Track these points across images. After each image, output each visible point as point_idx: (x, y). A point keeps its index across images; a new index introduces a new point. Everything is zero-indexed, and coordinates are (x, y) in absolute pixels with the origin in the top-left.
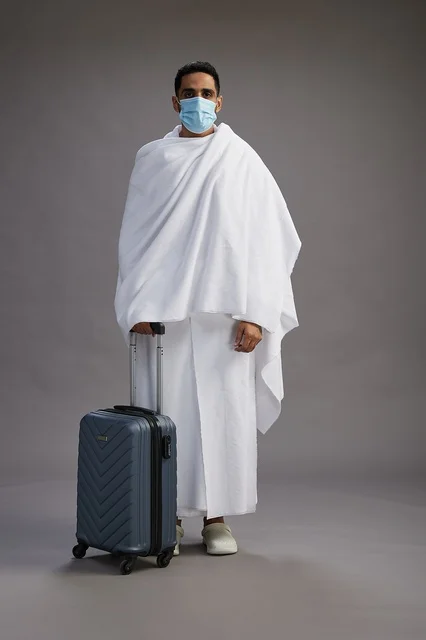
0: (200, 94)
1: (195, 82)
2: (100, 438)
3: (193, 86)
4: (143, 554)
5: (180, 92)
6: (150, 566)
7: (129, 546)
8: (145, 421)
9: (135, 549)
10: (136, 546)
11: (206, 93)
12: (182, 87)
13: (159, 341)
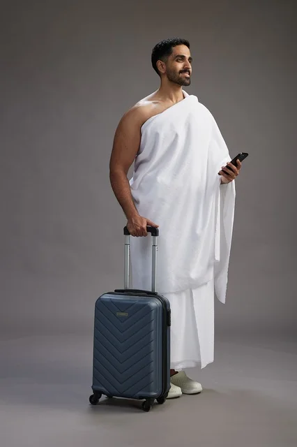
2: (120, 314)
5: (170, 58)
8: (157, 300)
9: (154, 394)
13: (154, 241)
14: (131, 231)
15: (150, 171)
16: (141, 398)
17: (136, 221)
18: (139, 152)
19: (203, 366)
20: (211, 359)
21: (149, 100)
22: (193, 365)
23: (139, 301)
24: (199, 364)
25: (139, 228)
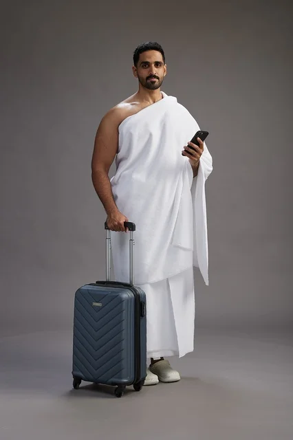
0: (153, 65)
1: (150, 57)
2: (95, 304)
3: (148, 60)
4: (128, 384)
5: (138, 64)
6: (130, 391)
7: (121, 378)
8: (130, 292)
9: (125, 381)
10: (126, 378)
11: (157, 64)
12: (140, 62)
13: (131, 235)
14: (109, 226)
15: (127, 169)
16: (114, 384)
17: (115, 217)
18: (118, 151)
19: (182, 354)
20: (191, 349)
21: (128, 102)
22: (170, 354)
23: (112, 292)
24: (176, 353)
25: (116, 223)
